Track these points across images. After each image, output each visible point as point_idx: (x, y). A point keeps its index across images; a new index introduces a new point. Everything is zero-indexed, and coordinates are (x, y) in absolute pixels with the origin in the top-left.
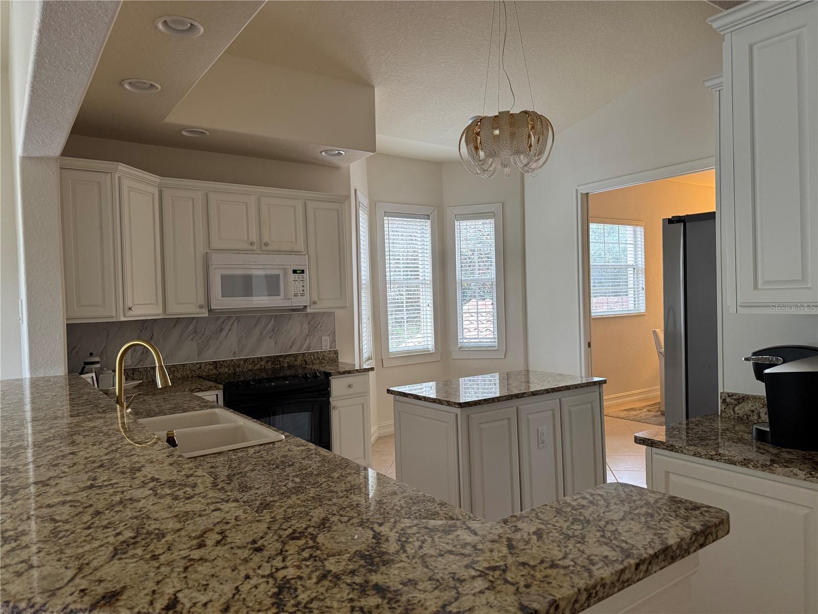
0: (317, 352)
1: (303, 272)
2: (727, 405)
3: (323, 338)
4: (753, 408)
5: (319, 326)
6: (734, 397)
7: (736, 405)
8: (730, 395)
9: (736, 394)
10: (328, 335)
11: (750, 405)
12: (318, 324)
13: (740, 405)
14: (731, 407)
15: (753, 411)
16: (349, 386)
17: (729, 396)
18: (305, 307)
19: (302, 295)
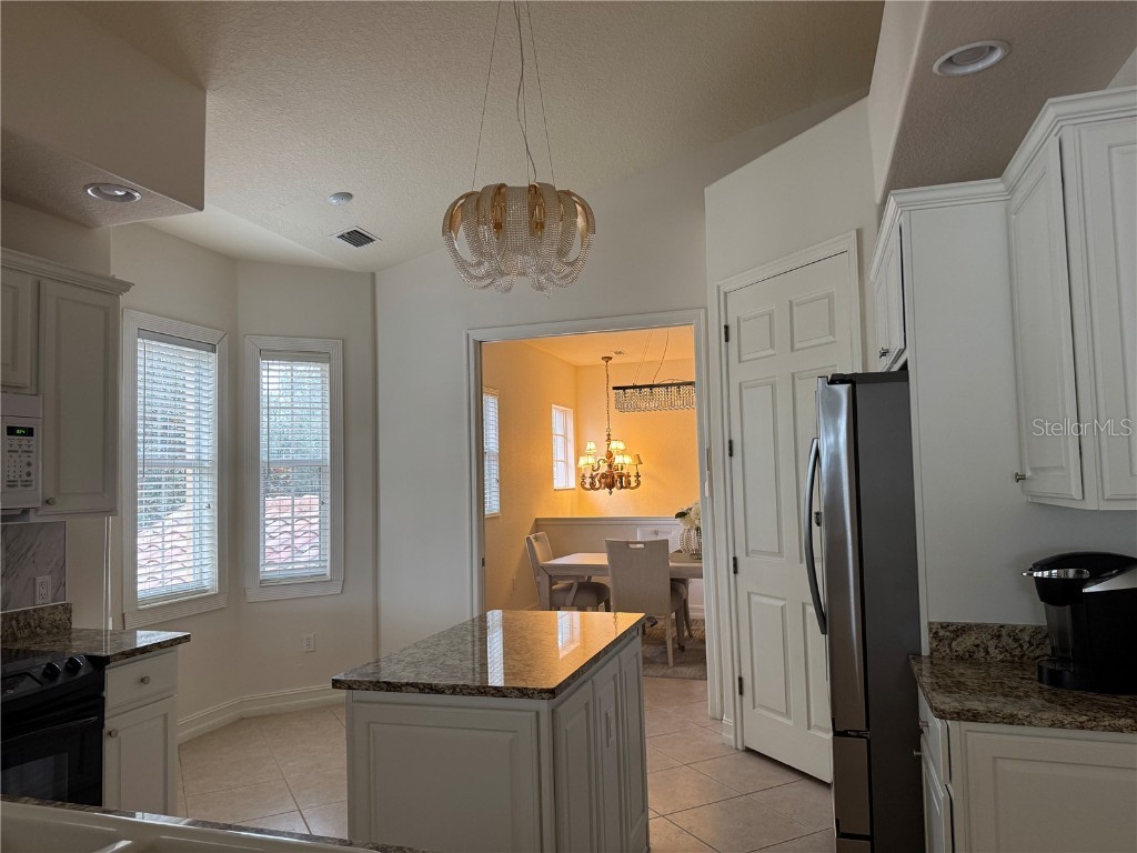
0: (26, 612)
1: (30, 432)
2: (940, 641)
3: (39, 580)
4: (978, 642)
5: (30, 554)
6: (950, 628)
7: (953, 639)
8: (945, 626)
9: (952, 624)
10: (50, 573)
11: (973, 638)
12: (29, 549)
13: (959, 639)
14: (946, 642)
15: (977, 646)
16: (142, 680)
17: (942, 627)
18: (25, 511)
19: (27, 484)
